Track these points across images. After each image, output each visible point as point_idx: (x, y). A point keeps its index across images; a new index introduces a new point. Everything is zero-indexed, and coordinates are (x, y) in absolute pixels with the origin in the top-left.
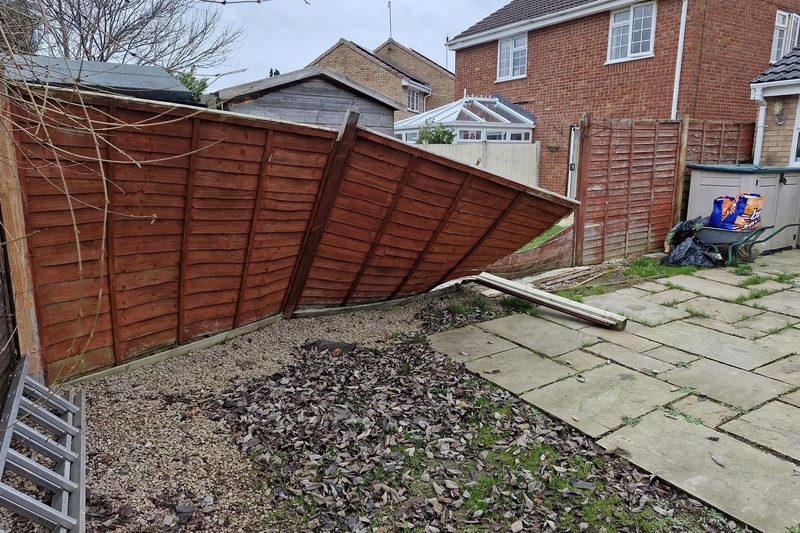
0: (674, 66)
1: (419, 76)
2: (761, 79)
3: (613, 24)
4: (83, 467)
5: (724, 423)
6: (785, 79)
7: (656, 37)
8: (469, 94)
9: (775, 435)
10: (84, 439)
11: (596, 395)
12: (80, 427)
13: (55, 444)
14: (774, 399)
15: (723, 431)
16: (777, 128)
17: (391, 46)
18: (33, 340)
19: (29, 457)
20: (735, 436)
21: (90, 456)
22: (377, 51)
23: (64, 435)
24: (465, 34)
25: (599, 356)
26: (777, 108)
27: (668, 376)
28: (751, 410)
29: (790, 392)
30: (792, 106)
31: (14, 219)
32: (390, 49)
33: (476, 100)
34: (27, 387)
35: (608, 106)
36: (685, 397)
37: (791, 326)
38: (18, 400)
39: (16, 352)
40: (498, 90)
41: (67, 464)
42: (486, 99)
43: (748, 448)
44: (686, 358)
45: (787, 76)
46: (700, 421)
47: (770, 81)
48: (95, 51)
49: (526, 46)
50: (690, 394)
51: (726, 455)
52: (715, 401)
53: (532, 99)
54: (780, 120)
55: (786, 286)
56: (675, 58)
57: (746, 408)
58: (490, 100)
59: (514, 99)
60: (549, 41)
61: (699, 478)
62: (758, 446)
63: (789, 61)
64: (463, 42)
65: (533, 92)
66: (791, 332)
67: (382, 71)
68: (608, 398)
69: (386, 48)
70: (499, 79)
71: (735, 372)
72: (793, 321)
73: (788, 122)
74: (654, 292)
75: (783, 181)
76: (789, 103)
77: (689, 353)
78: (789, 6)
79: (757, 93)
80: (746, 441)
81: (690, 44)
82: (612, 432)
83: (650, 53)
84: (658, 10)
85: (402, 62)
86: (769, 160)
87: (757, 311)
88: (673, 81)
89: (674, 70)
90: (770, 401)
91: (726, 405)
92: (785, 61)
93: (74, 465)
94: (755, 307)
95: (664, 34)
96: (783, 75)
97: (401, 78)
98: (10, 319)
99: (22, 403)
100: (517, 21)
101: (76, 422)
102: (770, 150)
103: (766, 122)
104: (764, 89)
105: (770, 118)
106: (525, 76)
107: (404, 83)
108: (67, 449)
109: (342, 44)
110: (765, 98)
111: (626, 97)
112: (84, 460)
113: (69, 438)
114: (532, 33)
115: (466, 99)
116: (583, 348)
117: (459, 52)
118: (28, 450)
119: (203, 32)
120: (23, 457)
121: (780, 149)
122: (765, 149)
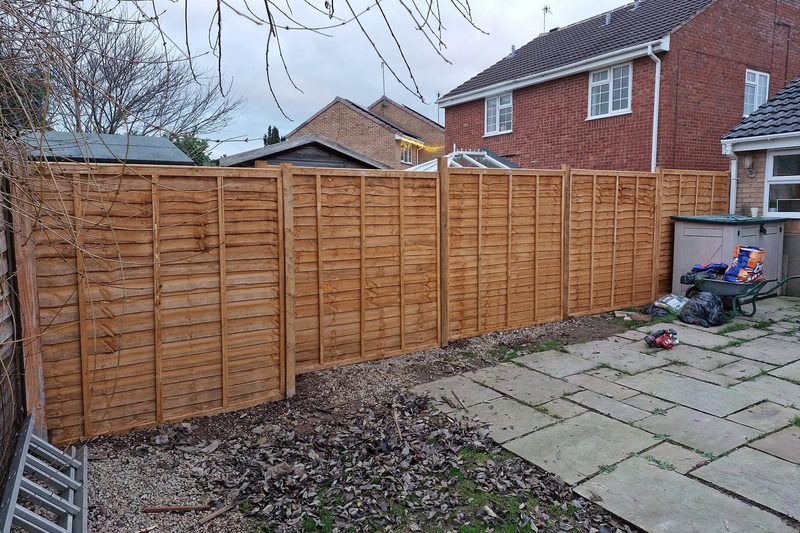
0: (652, 122)
1: (411, 130)
2: (730, 135)
3: (592, 84)
4: (85, 520)
5: (694, 469)
6: (752, 135)
7: (633, 95)
8: (459, 148)
9: (743, 480)
10: (85, 492)
11: (575, 443)
12: (82, 481)
13: (58, 498)
14: (744, 445)
15: (692, 477)
16: (750, 180)
17: (384, 103)
18: (39, 397)
19: (33, 510)
20: (704, 482)
21: (91, 509)
22: (371, 108)
23: (67, 490)
24: (454, 92)
25: (580, 405)
26: (748, 162)
27: (643, 424)
28: (721, 456)
29: (760, 438)
30: (761, 160)
31: (28, 282)
32: (383, 106)
33: (465, 154)
34: (33, 445)
35: (591, 159)
36: (660, 443)
37: (764, 373)
38: (25, 458)
39: (22, 409)
40: (488, 144)
41: (70, 518)
42: (474, 153)
43: (717, 494)
44: (663, 406)
45: (754, 132)
46: (672, 468)
47: (739, 137)
48: (105, 123)
49: (511, 103)
50: (664, 441)
51: (695, 501)
52: (688, 448)
53: (518, 153)
54: (752, 173)
55: (763, 333)
56: (652, 115)
57: (716, 454)
58: (478, 153)
59: (501, 153)
60: (532, 99)
61: (668, 523)
62: (725, 491)
63: (756, 119)
64: (452, 100)
65: (520, 145)
66: (765, 379)
67: (375, 127)
68: (587, 445)
69: (380, 105)
70: (487, 134)
71: (708, 419)
72: (767, 368)
73: (759, 175)
74: (635, 341)
75: (763, 231)
76: (757, 158)
77: (665, 400)
78: (758, 65)
79: (727, 149)
80: (714, 486)
81: (666, 102)
82: (588, 479)
83: (628, 110)
84: (634, 70)
85: (396, 118)
86: (744, 210)
87: (733, 358)
88: (652, 136)
89: (651, 125)
90: (740, 447)
91: (697, 451)
92: (752, 118)
93: (76, 519)
94: (732, 354)
95: (641, 92)
96: (750, 131)
97: (394, 133)
98: (19, 377)
99: (29, 461)
100: (503, 81)
101: (78, 477)
102: (745, 201)
103: (738, 175)
104: (734, 145)
105: (741, 171)
106: (511, 131)
107: (397, 137)
108: (70, 503)
109: (337, 102)
110: (735, 153)
111: (608, 150)
112: (86, 513)
113: (71, 492)
114: (516, 92)
115: (455, 153)
116: (565, 397)
117: (448, 109)
118: (31, 504)
119: (206, 102)
120: (27, 511)
121: (753, 200)
122: (740, 200)
